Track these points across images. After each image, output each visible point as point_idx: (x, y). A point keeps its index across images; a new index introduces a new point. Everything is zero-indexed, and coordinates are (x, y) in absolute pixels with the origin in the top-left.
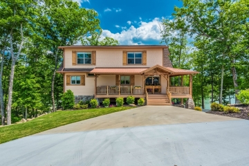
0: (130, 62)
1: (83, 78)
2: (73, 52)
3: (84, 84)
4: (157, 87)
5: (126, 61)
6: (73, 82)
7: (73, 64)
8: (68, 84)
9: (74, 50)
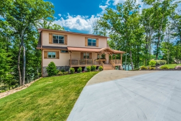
0: (89, 44)
1: (58, 53)
2: (49, 34)
3: (58, 58)
4: (104, 60)
5: (87, 44)
6: (50, 56)
7: (50, 43)
8: (45, 58)
9: (50, 32)
